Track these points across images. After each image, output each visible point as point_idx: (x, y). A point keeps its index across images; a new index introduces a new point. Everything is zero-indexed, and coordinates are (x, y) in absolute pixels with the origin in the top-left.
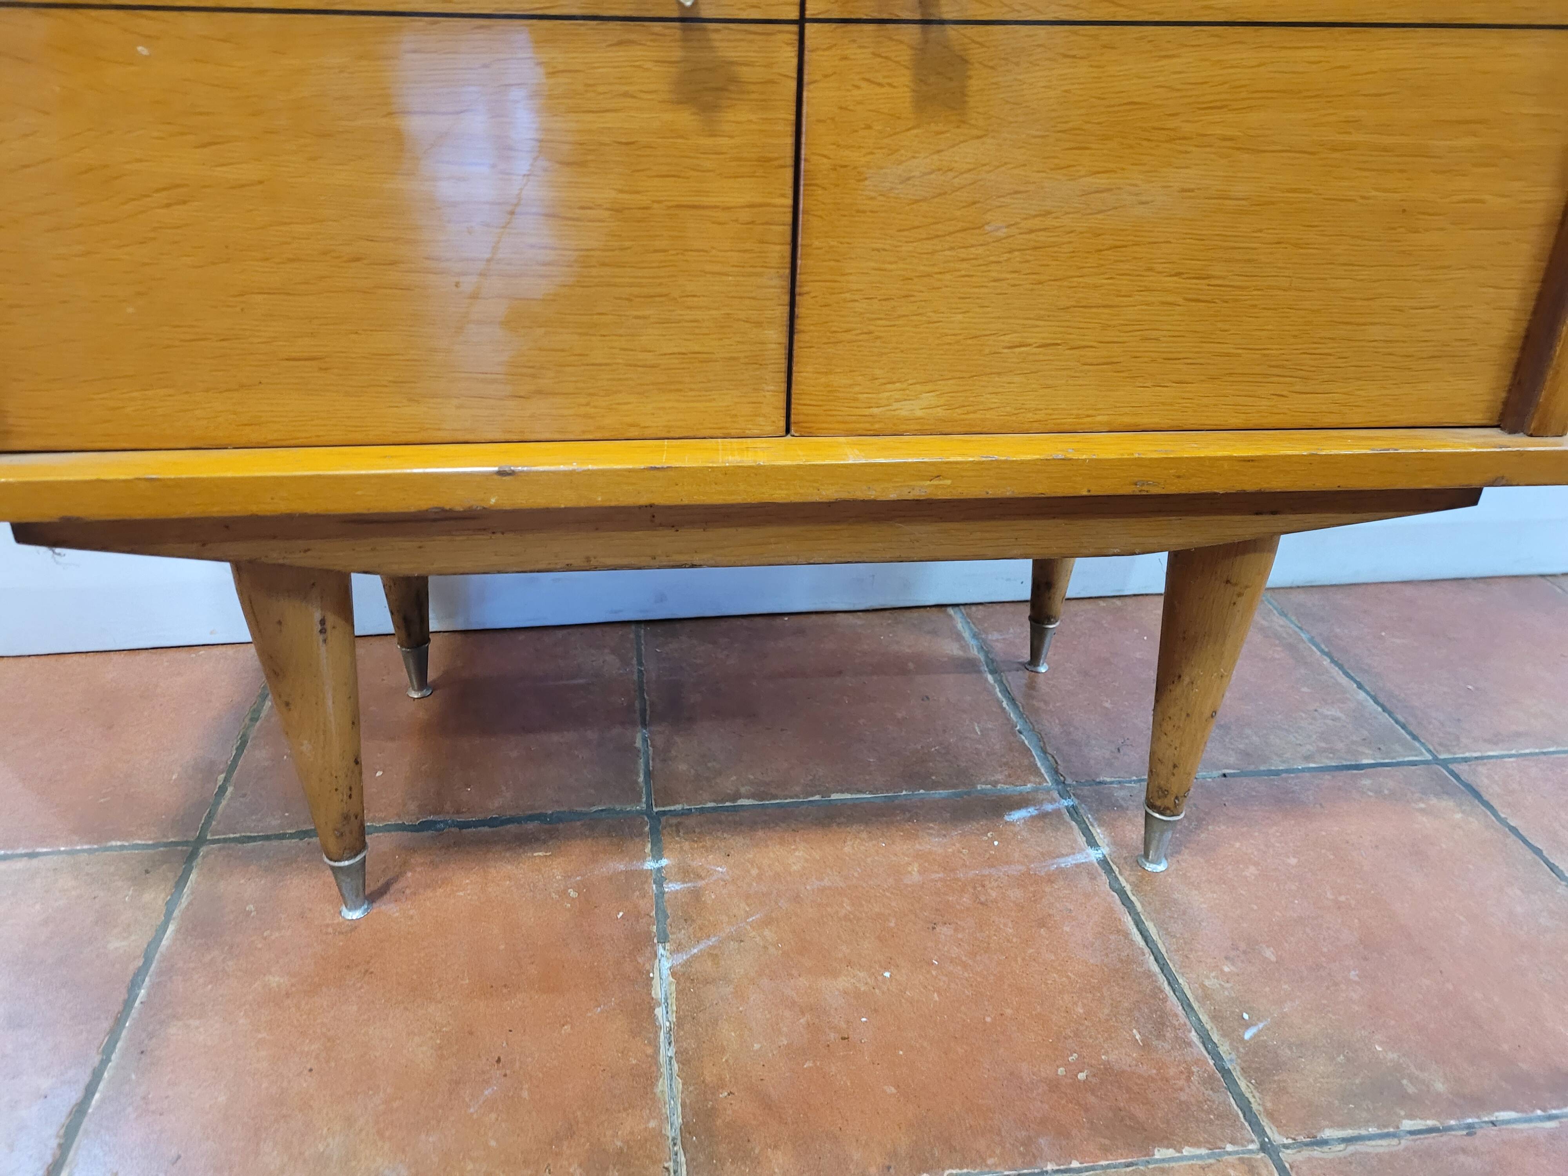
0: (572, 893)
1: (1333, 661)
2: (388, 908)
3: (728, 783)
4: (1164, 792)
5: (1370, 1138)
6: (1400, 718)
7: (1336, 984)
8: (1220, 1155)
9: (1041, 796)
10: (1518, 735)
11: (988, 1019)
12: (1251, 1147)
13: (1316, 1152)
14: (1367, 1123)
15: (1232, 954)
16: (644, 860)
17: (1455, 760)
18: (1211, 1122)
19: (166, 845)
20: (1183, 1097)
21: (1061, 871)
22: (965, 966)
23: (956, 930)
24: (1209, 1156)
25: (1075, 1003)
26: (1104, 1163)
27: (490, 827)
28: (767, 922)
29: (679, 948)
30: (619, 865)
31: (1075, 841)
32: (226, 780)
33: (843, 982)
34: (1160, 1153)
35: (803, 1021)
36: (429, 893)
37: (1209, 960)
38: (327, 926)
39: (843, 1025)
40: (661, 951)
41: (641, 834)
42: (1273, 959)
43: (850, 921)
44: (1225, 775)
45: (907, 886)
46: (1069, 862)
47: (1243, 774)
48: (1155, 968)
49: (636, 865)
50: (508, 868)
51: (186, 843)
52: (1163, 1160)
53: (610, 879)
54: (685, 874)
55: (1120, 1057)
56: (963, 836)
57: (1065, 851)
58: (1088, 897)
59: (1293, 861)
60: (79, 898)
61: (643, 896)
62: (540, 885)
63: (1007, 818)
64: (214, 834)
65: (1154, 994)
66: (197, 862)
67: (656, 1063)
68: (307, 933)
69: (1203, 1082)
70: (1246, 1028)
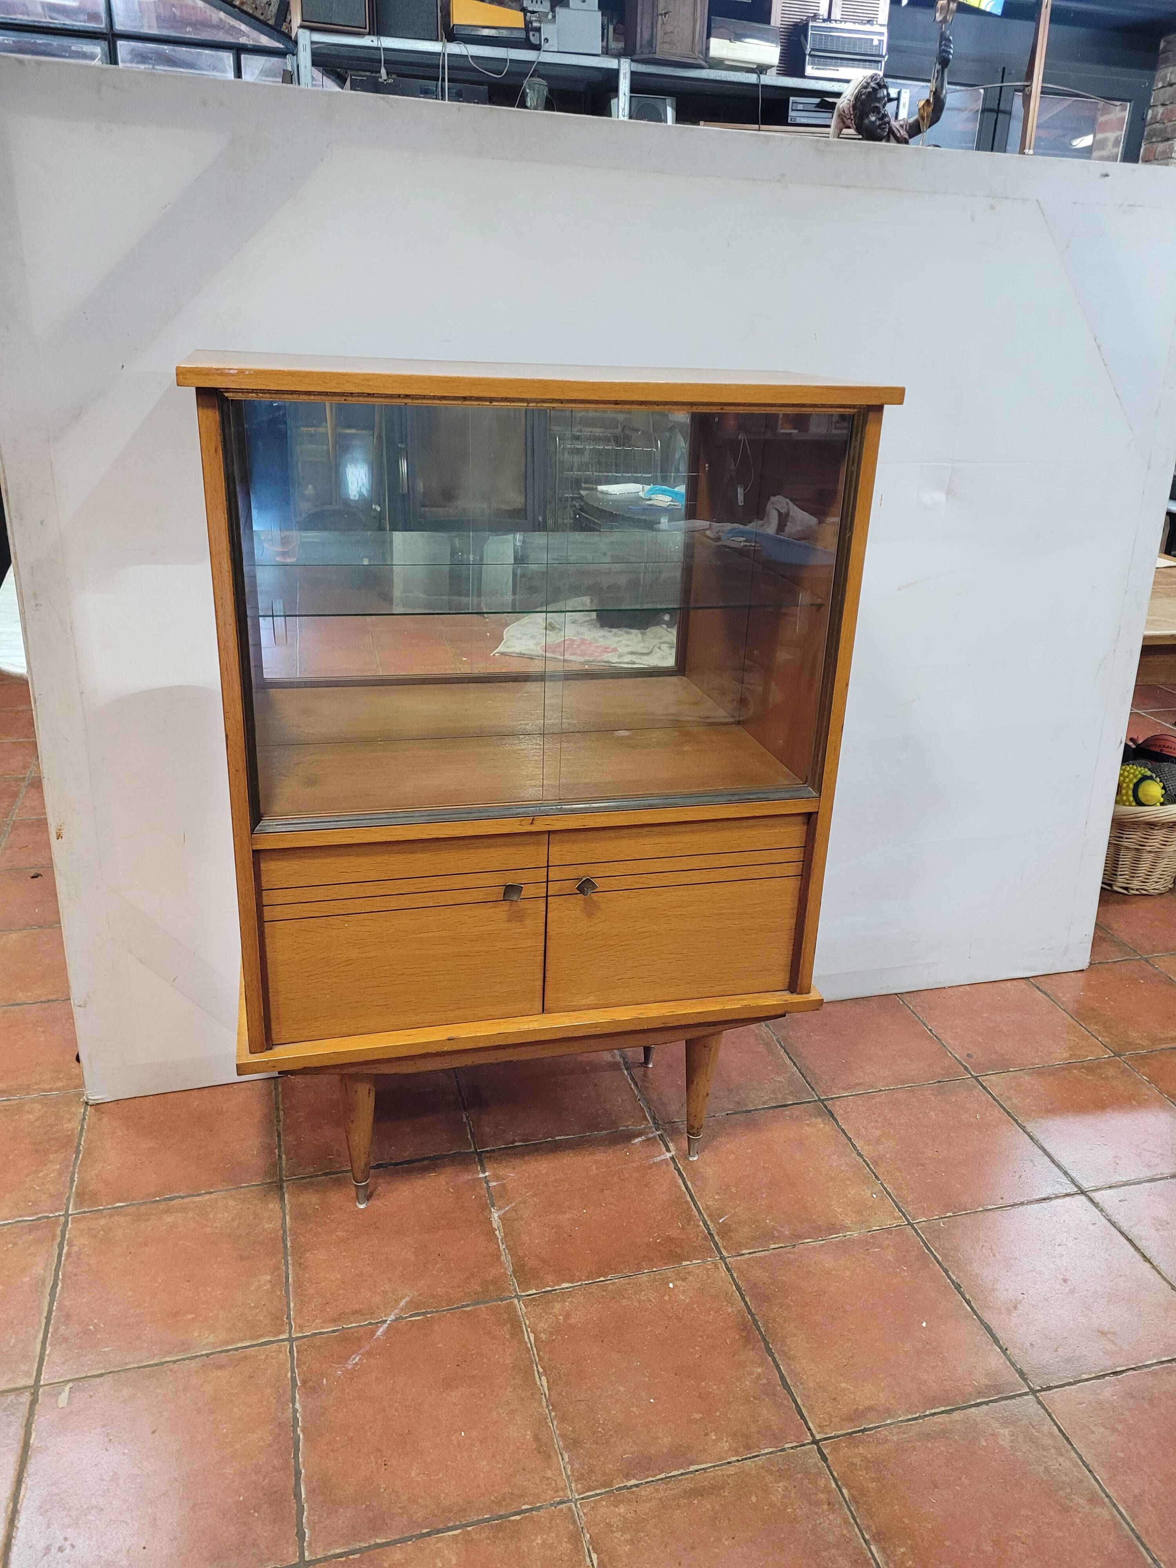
0: (451, 1190)
1: (785, 1051)
2: (376, 1202)
3: (509, 1136)
4: (693, 1127)
5: (759, 1252)
6: (809, 1080)
7: (757, 1199)
8: (706, 1262)
9: (647, 1131)
10: (858, 1084)
11: (624, 1224)
12: (718, 1258)
13: (739, 1258)
14: (758, 1247)
15: (720, 1191)
16: (479, 1174)
17: (827, 1099)
18: (704, 1252)
19: (266, 1183)
20: (695, 1244)
21: (655, 1163)
22: (615, 1205)
23: (612, 1191)
24: (701, 1263)
25: (658, 1215)
26: (665, 1268)
27: (407, 1164)
28: (535, 1195)
29: (500, 1208)
30: (467, 1177)
31: (661, 1150)
32: (279, 1151)
33: (567, 1216)
34: (684, 1263)
35: (553, 1231)
36: (391, 1195)
37: (711, 1195)
38: (353, 1211)
39: (569, 1231)
40: (493, 1210)
41: (474, 1162)
42: (735, 1192)
43: (569, 1191)
44: (728, 1114)
45: (590, 1175)
46: (659, 1159)
47: (736, 1113)
48: (689, 1199)
49: (475, 1176)
50: (421, 1182)
51: (275, 1182)
52: (685, 1265)
53: (466, 1182)
54: (497, 1178)
55: (673, 1233)
56: (614, 1152)
57: (656, 1155)
58: (665, 1173)
59: (750, 1151)
60: (241, 1209)
61: (481, 1188)
62: (437, 1187)
63: (633, 1142)
64: (286, 1177)
65: (688, 1209)
66: (285, 1189)
67: (500, 1251)
68: (345, 1215)
69: (703, 1239)
70: (721, 1218)
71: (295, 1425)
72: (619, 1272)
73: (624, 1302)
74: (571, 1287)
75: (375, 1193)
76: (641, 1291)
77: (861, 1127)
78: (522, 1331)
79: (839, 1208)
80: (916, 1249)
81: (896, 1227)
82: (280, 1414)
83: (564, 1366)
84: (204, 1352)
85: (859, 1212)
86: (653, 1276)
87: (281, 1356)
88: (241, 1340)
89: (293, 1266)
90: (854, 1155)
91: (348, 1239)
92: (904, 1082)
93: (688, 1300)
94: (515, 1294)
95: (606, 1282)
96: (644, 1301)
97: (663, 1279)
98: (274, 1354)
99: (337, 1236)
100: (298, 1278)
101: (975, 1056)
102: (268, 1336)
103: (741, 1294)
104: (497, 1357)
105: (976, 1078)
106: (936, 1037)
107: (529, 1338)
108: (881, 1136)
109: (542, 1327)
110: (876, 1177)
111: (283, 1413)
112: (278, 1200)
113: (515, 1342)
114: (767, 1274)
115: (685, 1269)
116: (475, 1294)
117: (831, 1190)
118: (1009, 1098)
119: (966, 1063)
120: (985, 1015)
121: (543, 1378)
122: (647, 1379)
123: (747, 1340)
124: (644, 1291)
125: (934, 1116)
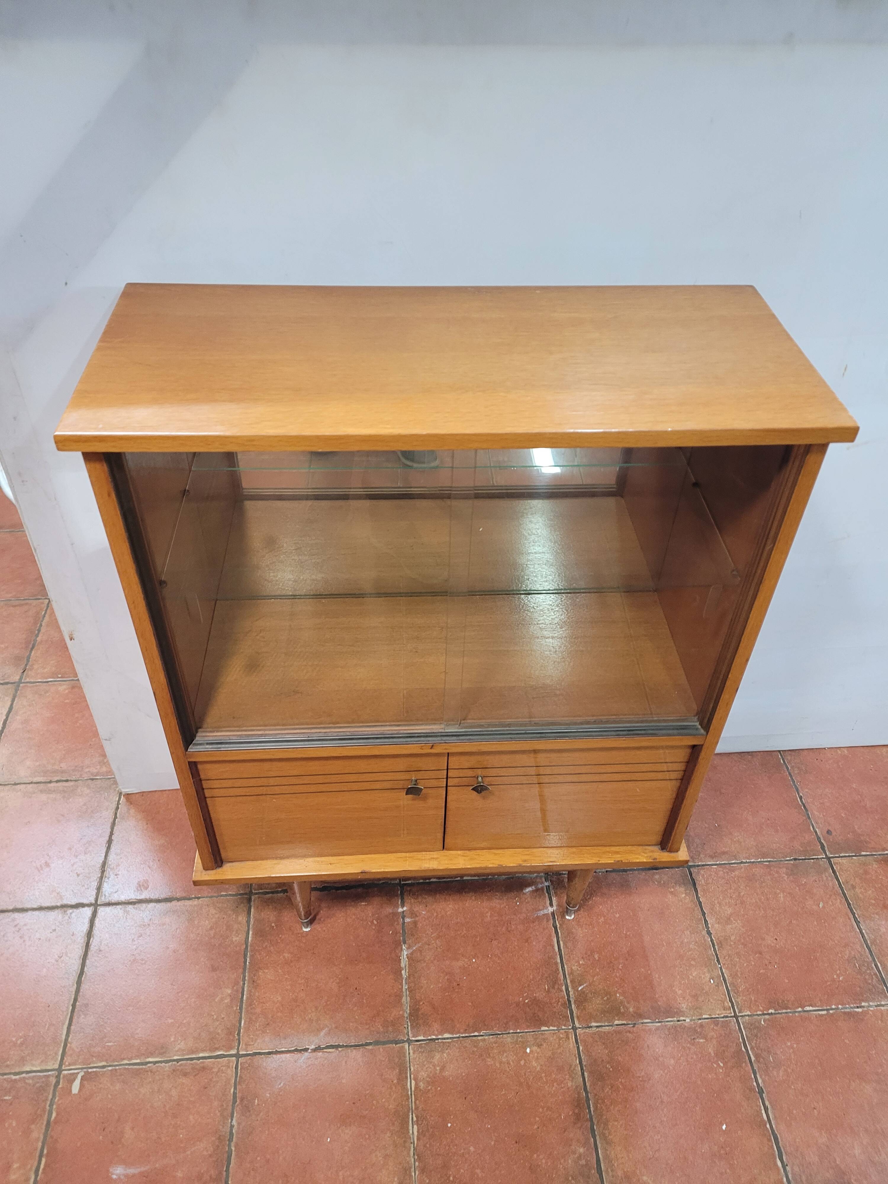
0: (375, 922)
2: (316, 926)
5: (604, 1026)
7: (614, 970)
8: (560, 1030)
9: (538, 880)
10: (722, 853)
11: (503, 979)
12: (570, 1027)
13: (587, 1030)
14: (606, 1021)
15: (585, 956)
16: (398, 907)
17: (693, 866)
18: (560, 1019)
19: (241, 894)
20: (555, 1010)
21: (538, 917)
22: (499, 958)
23: (498, 942)
24: (556, 1030)
25: (530, 974)
26: (526, 1031)
27: (346, 890)
28: (439, 937)
29: (409, 947)
30: (389, 910)
31: (545, 903)
33: (460, 963)
34: (543, 1028)
35: (446, 977)
36: (329, 920)
37: (577, 959)
38: (299, 933)
39: (458, 980)
40: (404, 947)
41: (397, 896)
42: (597, 959)
43: (465, 937)
44: (607, 871)
45: (485, 922)
46: (542, 913)
47: (613, 871)
48: (559, 961)
49: (395, 910)
50: (353, 910)
51: (246, 894)
52: (543, 1031)
53: (387, 916)
54: (413, 914)
55: (539, 995)
56: (507, 899)
57: (541, 907)
58: (544, 929)
59: (618, 915)
60: (218, 918)
61: (398, 924)
62: (364, 918)
63: (524, 891)
64: (255, 890)
65: (556, 972)
66: (252, 903)
67: (402, 991)
68: (293, 936)
69: (562, 1005)
70: (580, 985)
71: (230, 1140)
72: (490, 1030)
73: (489, 1061)
74: (451, 1038)
75: (318, 917)
76: (504, 1051)
77: (716, 902)
78: (407, 1078)
79: (679, 989)
80: (735, 1045)
81: (723, 1017)
82: (221, 1127)
83: (432, 1118)
84: (175, 1058)
85: (695, 997)
86: (516, 1038)
87: (229, 1071)
88: (203, 1051)
89: (249, 983)
90: (704, 932)
91: (291, 961)
92: (764, 855)
93: (538, 1069)
94: (407, 1037)
95: (480, 1038)
96: (504, 1063)
97: (523, 1042)
98: (224, 1068)
99: (284, 957)
100: (251, 995)
101: (834, 833)
102: (222, 1049)
103: (582, 1069)
104: (384, 1100)
105: (829, 859)
106: (805, 807)
107: (411, 1084)
108: (731, 914)
109: (422, 1075)
110: (718, 961)
111: (223, 1127)
112: (246, 913)
113: (400, 1088)
114: (607, 1052)
115: (542, 1034)
116: (378, 1033)
117: (677, 969)
118: (853, 887)
119: (825, 840)
120: (854, 786)
121: (415, 1127)
122: (493, 1143)
123: (578, 1117)
124: (506, 1052)
125: (782, 899)
